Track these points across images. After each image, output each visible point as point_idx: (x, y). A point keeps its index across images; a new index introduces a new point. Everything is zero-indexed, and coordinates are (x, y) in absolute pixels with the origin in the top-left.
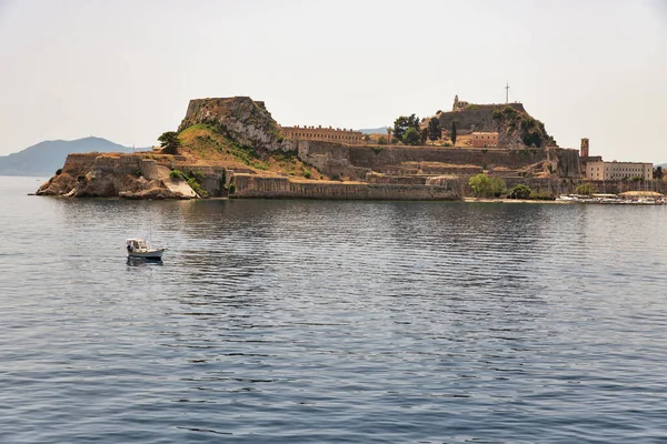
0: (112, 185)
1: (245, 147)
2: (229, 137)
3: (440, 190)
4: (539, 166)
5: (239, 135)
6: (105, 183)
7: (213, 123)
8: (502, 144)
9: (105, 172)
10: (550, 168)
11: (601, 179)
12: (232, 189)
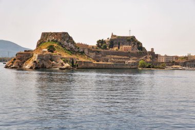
0: (43, 64)
1: (69, 50)
2: (62, 46)
3: (132, 65)
4: (146, 57)
5: (66, 46)
6: (41, 63)
7: (56, 41)
8: (132, 50)
9: (42, 59)
10: (150, 58)
11: (163, 61)
12: (78, 65)
